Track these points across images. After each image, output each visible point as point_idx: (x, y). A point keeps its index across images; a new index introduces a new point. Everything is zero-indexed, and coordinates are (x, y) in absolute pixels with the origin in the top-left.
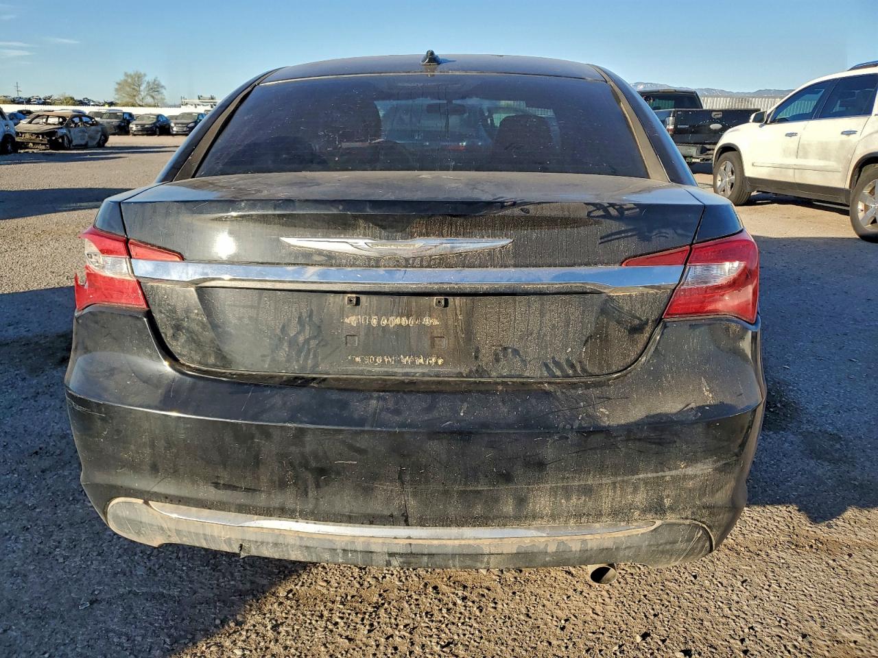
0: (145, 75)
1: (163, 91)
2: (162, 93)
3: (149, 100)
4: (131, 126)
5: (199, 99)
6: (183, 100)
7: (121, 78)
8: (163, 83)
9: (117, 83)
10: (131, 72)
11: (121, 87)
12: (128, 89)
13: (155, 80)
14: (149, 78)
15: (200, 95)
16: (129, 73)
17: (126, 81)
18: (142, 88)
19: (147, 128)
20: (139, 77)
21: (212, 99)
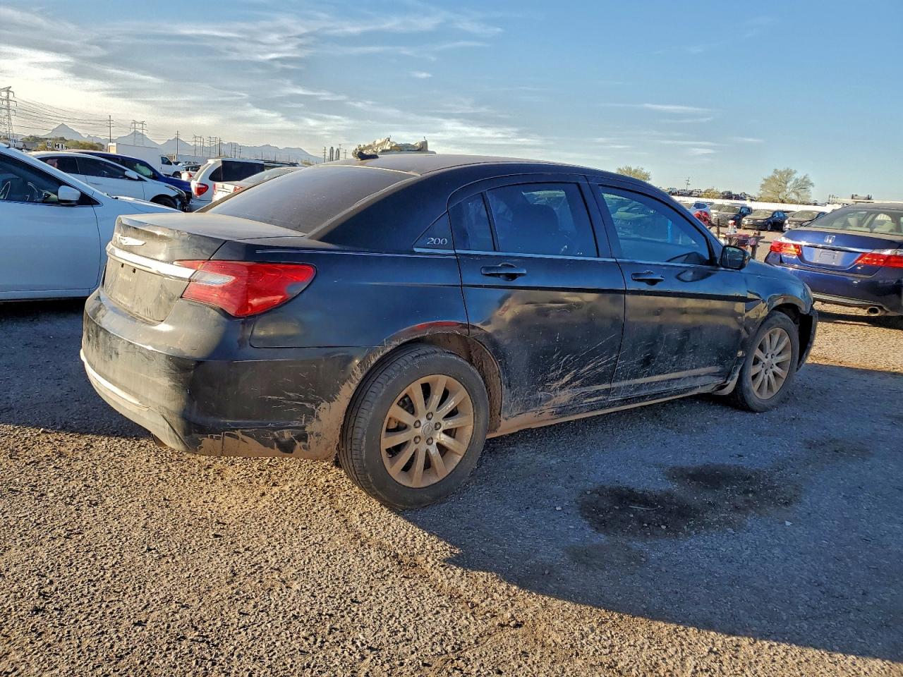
0: (795, 172)
1: (811, 188)
2: (809, 191)
3: (793, 196)
4: (744, 219)
5: (852, 198)
6: (831, 199)
7: (771, 174)
8: (812, 181)
9: (765, 180)
10: (781, 169)
11: (768, 183)
12: (774, 185)
13: (805, 177)
14: (799, 175)
15: (855, 194)
16: (779, 169)
17: (773, 178)
18: (788, 185)
19: (759, 223)
20: (788, 174)
21: (869, 199)
